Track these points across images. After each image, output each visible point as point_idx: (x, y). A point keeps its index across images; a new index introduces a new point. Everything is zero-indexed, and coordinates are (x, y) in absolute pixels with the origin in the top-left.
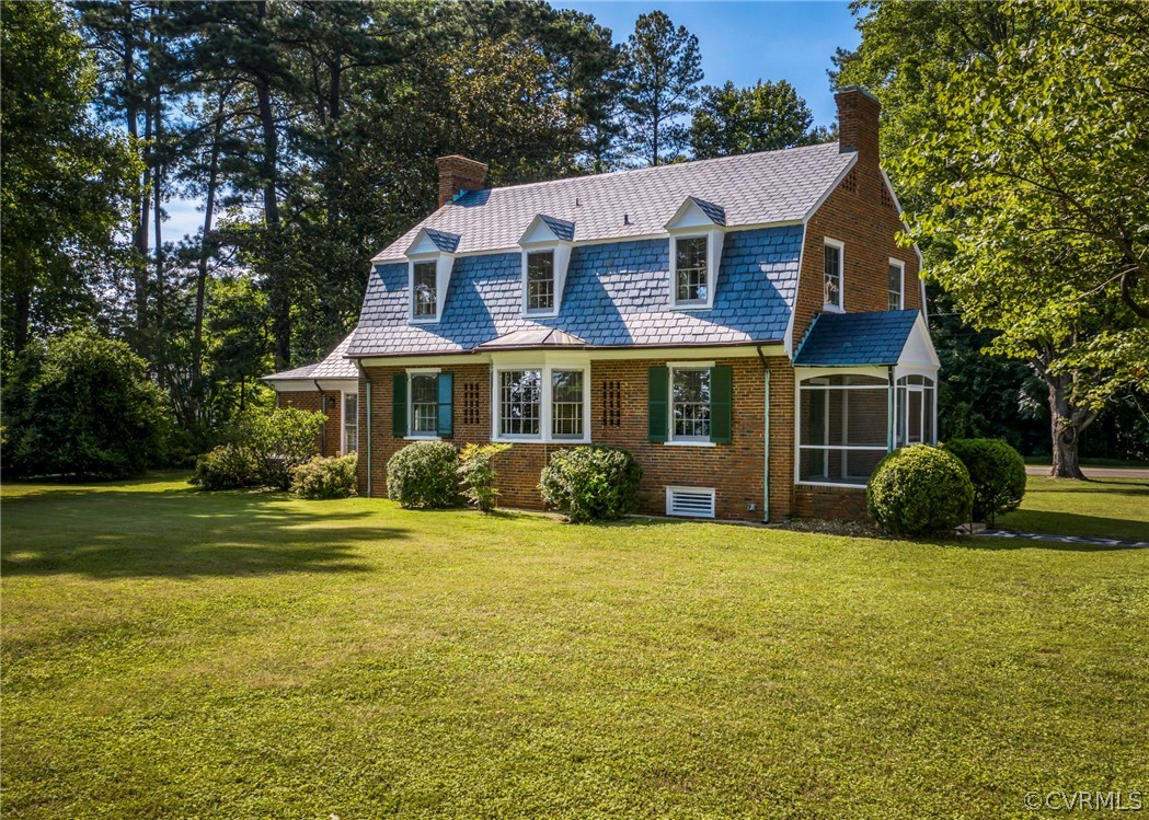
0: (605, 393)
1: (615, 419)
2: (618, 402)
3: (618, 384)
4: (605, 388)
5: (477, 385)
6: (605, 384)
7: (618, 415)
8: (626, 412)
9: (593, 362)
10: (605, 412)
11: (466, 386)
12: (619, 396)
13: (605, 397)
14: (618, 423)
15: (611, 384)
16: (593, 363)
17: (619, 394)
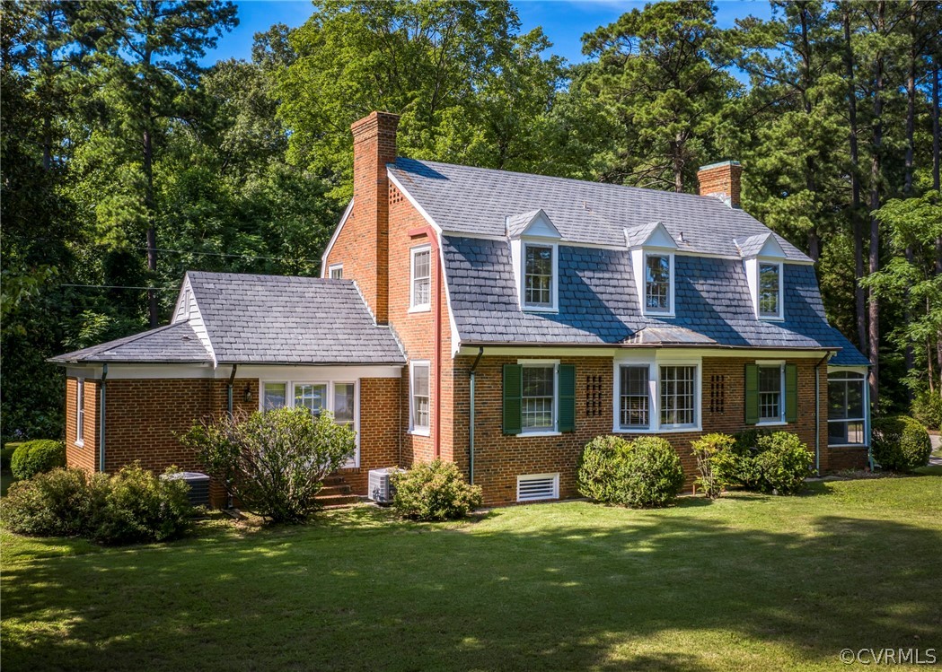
0: (713, 385)
1: (720, 406)
2: (722, 393)
3: (723, 377)
4: (713, 380)
5: (600, 378)
6: (713, 377)
7: (722, 403)
8: (728, 401)
9: (704, 358)
10: (712, 401)
11: (588, 378)
12: (722, 388)
13: (713, 388)
14: (722, 410)
15: (718, 377)
16: (705, 360)
17: (723, 385)
